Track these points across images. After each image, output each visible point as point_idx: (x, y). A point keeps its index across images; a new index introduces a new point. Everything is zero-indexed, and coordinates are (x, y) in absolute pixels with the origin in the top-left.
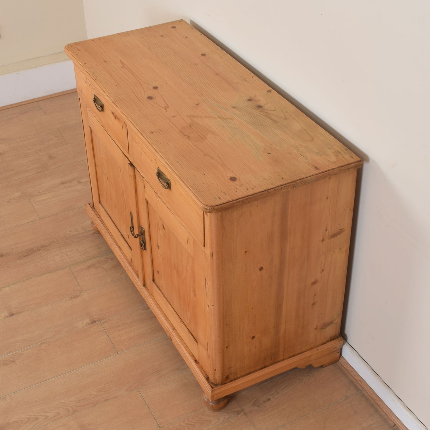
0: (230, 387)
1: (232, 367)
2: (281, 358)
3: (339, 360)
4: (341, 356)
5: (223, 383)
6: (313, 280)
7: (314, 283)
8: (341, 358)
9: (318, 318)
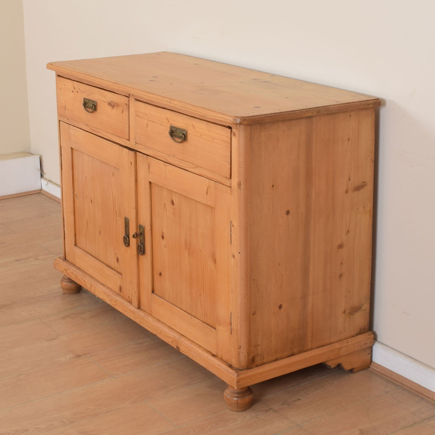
0: (257, 372)
1: (258, 345)
2: (309, 346)
3: (371, 366)
4: (372, 362)
5: (249, 368)
6: (339, 243)
7: (341, 246)
8: (372, 363)
9: (346, 296)
